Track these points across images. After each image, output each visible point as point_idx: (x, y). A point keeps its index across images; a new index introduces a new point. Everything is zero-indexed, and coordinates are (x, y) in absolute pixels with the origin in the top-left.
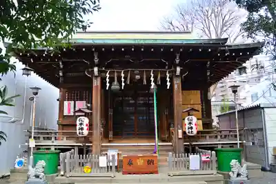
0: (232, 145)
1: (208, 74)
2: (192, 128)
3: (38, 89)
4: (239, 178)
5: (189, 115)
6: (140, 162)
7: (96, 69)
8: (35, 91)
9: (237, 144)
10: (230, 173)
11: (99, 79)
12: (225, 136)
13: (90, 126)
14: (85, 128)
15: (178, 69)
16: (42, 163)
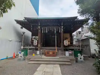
0: (79, 49)
1: (72, 29)
2: (66, 44)
3: (24, 32)
4: (81, 60)
5: (65, 40)
6: (51, 53)
7: (39, 27)
8: (23, 33)
9: (80, 49)
10: (78, 58)
11: (40, 30)
12: (77, 46)
13: (38, 43)
14: (36, 43)
15: (62, 27)
16: (23, 53)
